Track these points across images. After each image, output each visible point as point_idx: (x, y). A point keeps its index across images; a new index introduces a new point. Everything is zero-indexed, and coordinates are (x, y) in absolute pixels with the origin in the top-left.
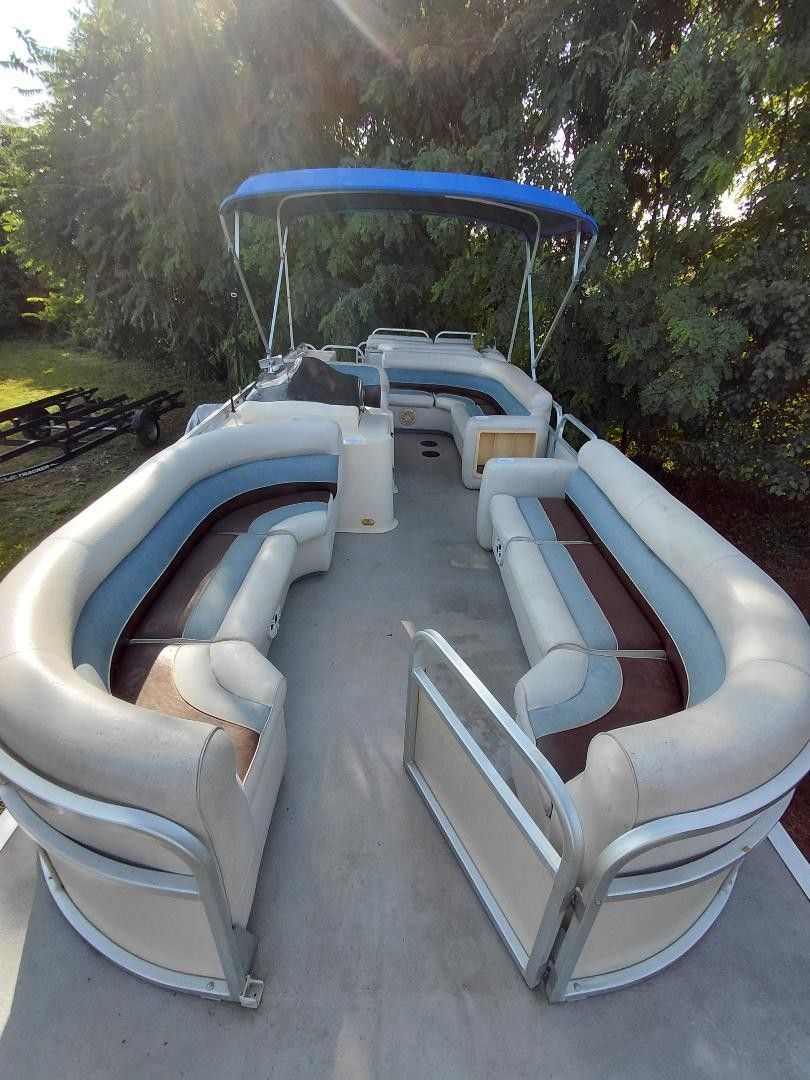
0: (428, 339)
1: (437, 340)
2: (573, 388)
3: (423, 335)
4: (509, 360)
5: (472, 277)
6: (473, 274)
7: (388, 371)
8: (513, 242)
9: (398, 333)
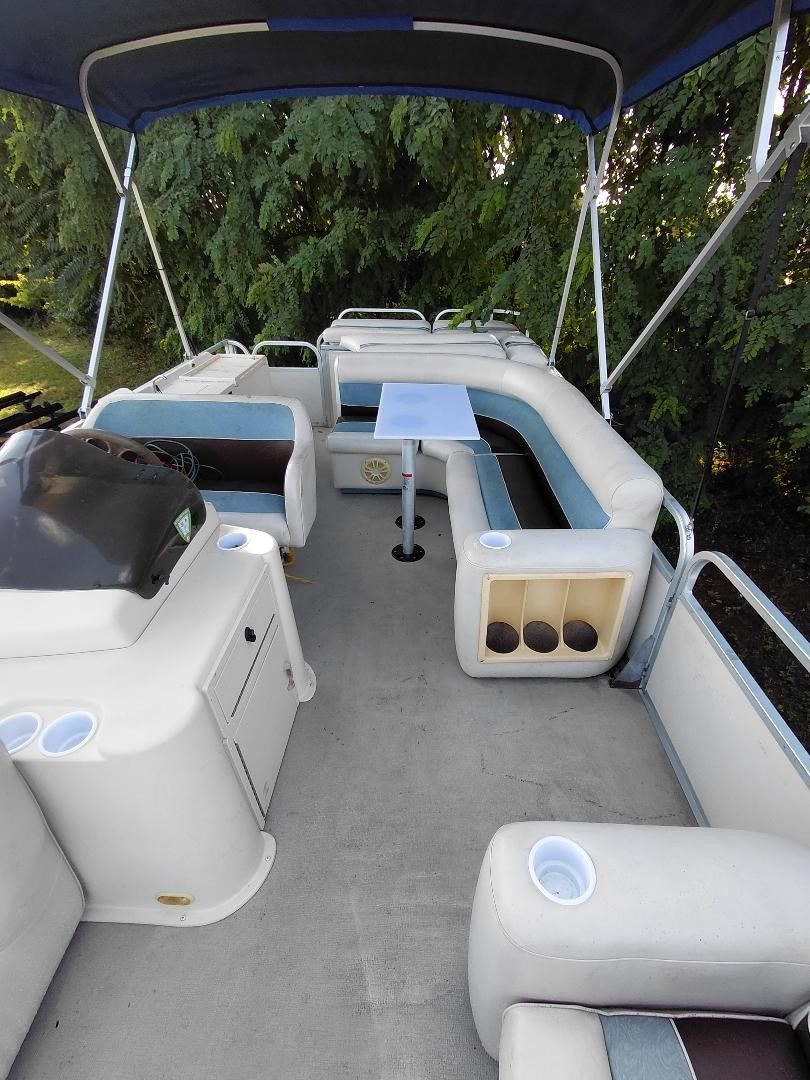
0: (423, 323)
1: (438, 324)
2: (653, 391)
3: (415, 317)
4: (552, 359)
5: (477, 213)
6: (480, 207)
7: (344, 387)
8: (551, 144)
9: (379, 316)
